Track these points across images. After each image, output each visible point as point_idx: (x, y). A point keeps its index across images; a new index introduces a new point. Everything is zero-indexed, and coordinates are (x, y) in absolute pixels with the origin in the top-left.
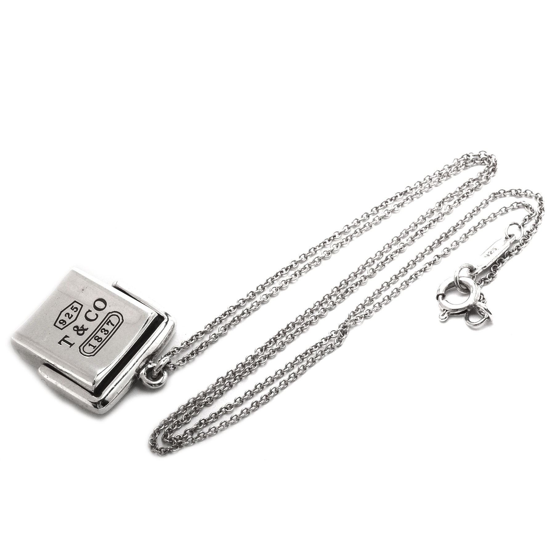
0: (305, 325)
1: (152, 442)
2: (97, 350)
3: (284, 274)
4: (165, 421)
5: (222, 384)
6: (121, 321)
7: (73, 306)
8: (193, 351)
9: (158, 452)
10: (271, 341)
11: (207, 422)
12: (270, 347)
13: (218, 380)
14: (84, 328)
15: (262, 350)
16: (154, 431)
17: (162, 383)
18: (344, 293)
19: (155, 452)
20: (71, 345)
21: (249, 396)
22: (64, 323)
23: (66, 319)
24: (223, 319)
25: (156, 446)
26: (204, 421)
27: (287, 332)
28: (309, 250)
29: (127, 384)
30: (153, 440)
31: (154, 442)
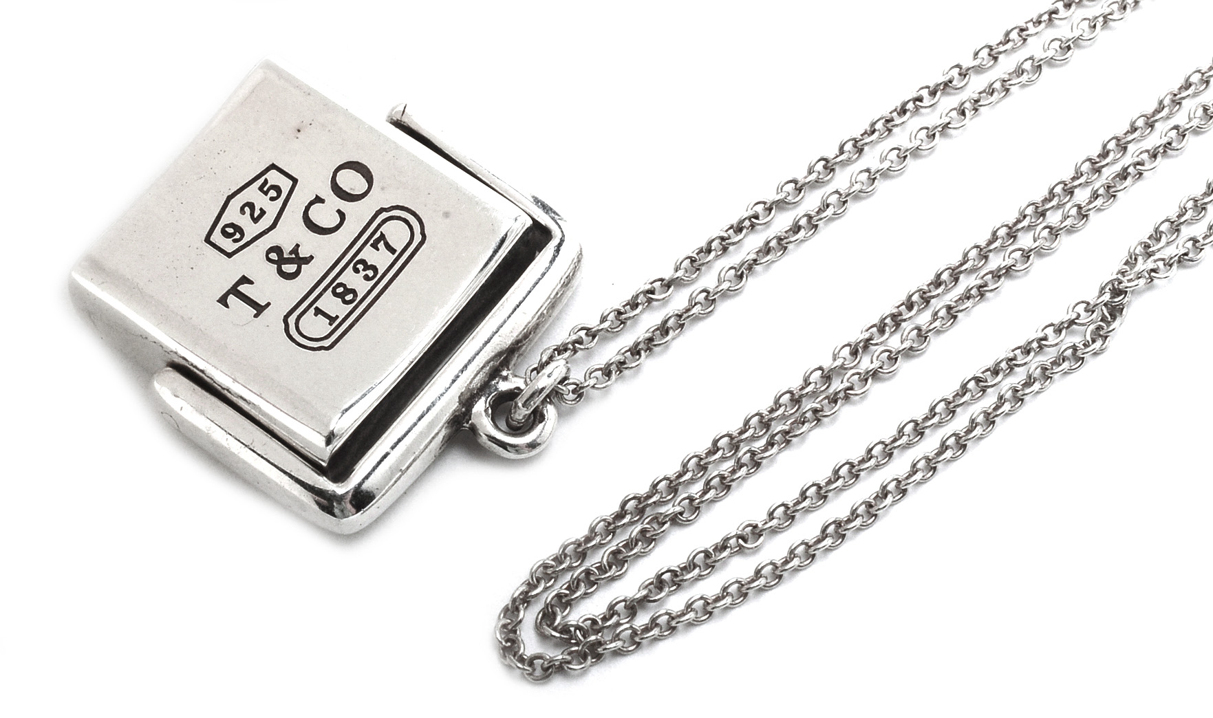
0: (993, 277)
1: (505, 633)
2: (340, 329)
3: (926, 107)
4: (545, 566)
5: (728, 455)
6: (418, 238)
7: (266, 181)
8: (639, 343)
9: (524, 669)
10: (885, 325)
11: (680, 578)
12: (881, 343)
13: (715, 442)
14: (301, 256)
15: (854, 353)
16: (514, 600)
17: (539, 444)
18: (1114, 178)
19: (514, 668)
20: (259, 309)
21: (814, 501)
22: (238, 236)
23: (244, 221)
24: (734, 244)
25: (519, 648)
26: (669, 574)
27: (933, 297)
28: (1004, 32)
29: (430, 438)
30: (510, 627)
31: (511, 635)
